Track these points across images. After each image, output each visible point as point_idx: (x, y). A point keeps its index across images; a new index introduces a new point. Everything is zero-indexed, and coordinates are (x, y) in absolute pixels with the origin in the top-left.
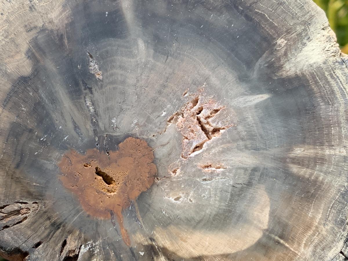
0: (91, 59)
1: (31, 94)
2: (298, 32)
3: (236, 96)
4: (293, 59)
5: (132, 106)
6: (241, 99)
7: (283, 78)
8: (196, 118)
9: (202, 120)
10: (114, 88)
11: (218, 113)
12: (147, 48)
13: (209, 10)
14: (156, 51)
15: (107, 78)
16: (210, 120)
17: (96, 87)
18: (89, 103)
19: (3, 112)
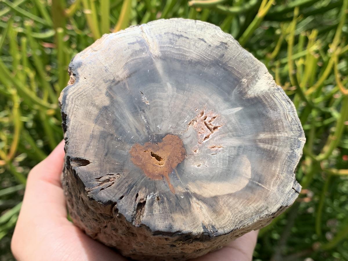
0: (142, 95)
1: (110, 115)
2: (252, 75)
3: (224, 109)
4: (252, 89)
5: (168, 118)
6: (227, 110)
7: (248, 99)
8: (204, 122)
9: (207, 123)
10: (157, 109)
11: (216, 118)
12: (173, 87)
13: (203, 66)
14: (177, 88)
15: (152, 104)
16: (211, 123)
17: (147, 109)
18: (143, 118)
19: (95, 126)
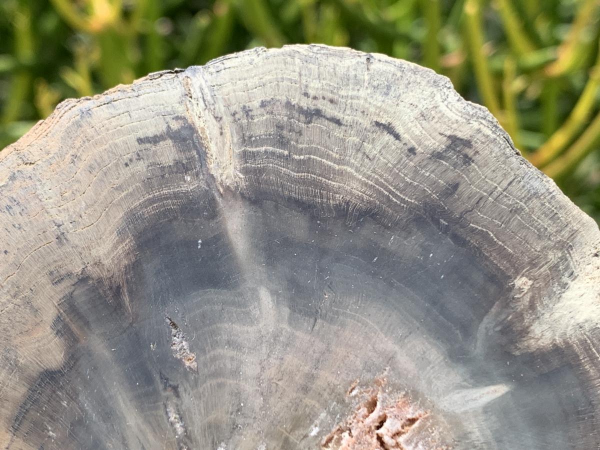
0: (174, 331)
1: (65, 404)
2: (551, 264)
3: (447, 391)
4: (547, 315)
5: (255, 418)
6: (457, 396)
7: (532, 353)
8: (375, 436)
9: (387, 439)
10: (220, 386)
11: (416, 424)
12: (278, 304)
13: (388, 228)
14: (293, 308)
15: (205, 365)
16: (401, 439)
17: (187, 385)
18: (173, 416)
19: (12, 441)
